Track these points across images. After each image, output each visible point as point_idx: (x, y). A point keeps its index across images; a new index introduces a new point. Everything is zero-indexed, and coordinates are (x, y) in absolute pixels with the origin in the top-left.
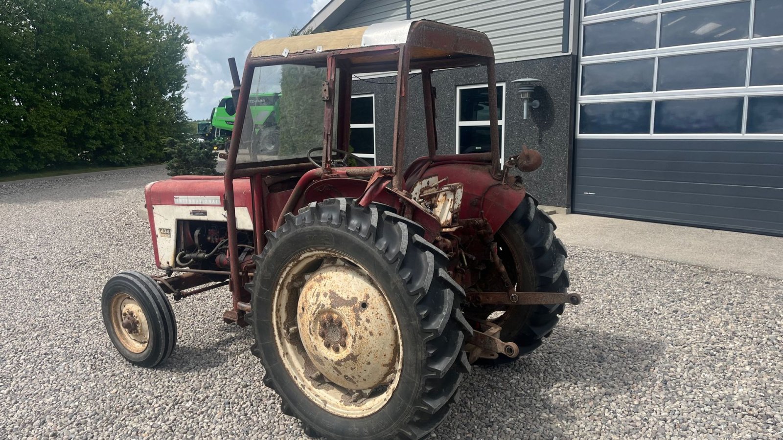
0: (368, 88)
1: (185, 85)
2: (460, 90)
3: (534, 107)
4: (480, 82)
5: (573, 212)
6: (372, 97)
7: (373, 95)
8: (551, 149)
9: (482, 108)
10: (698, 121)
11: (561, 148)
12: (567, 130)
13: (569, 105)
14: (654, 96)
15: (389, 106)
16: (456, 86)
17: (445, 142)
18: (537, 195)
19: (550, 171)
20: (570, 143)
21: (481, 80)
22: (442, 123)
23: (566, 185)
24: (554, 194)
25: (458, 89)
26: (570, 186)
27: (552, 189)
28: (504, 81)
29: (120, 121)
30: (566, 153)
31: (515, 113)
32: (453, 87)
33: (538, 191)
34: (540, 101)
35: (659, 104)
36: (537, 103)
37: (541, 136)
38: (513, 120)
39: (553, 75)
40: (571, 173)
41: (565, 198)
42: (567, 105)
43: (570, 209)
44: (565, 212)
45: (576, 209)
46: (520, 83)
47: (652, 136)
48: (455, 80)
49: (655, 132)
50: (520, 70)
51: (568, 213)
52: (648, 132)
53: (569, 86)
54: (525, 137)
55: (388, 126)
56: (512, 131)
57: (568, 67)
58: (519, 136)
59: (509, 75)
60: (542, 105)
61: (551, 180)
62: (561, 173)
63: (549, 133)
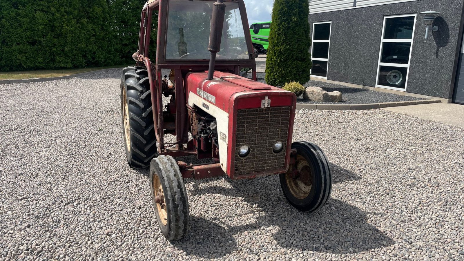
0: (328, 17)
1: (230, 16)
2: (386, 19)
3: (434, 30)
4: (400, 13)
5: (453, 102)
6: (330, 23)
7: (331, 22)
8: (442, 59)
9: (401, 31)
11: (449, 59)
12: (455, 47)
13: (458, 30)
15: (340, 29)
16: (384, 16)
17: (372, 52)
18: (429, 89)
19: (440, 74)
20: (456, 55)
21: (401, 12)
22: (372, 40)
23: (450, 84)
24: (441, 90)
25: (385, 18)
26: (453, 85)
27: (440, 86)
28: (416, 13)
29: (195, 36)
30: (453, 63)
31: (420, 34)
32: (381, 17)
34: (439, 27)
36: (436, 28)
37: (438, 50)
38: (419, 39)
39: (450, 9)
40: (455, 76)
41: (448, 93)
42: (457, 30)
43: (451, 100)
44: (447, 102)
45: (456, 101)
46: (426, 15)
48: (384, 12)
50: (428, 6)
51: (449, 103)
53: (460, 16)
54: (426, 51)
55: (338, 41)
56: (418, 47)
57: (460, 4)
58: (422, 50)
59: (420, 9)
60: (440, 30)
61: (440, 80)
62: (447, 76)
63: (443, 49)
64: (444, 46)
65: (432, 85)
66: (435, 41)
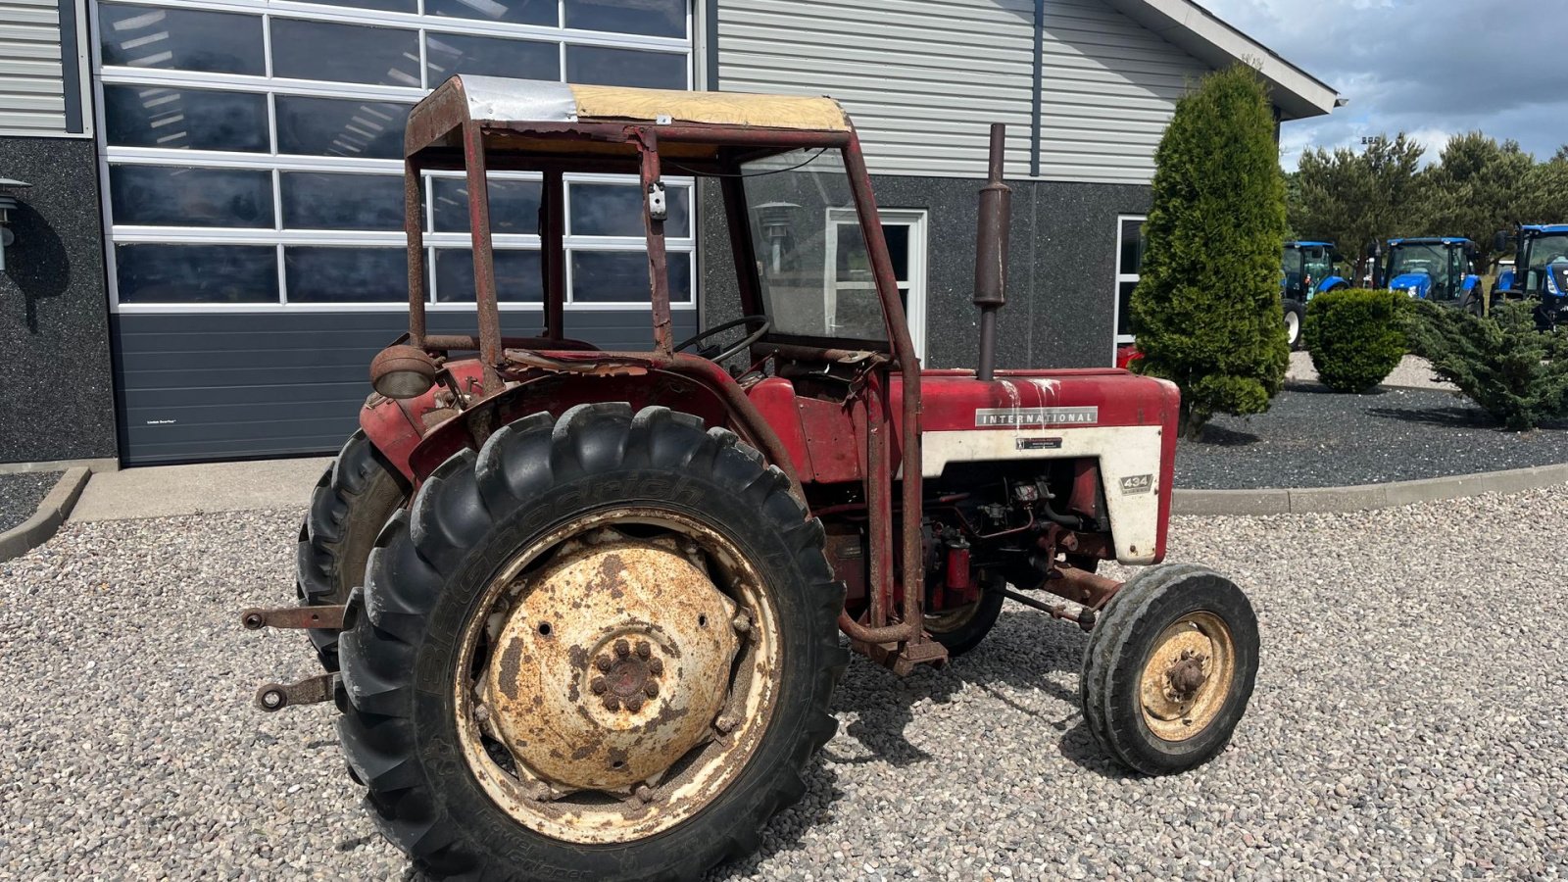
5: (124, 465)
8: (60, 337)
10: (363, 283)
12: (101, 294)
13: (99, 242)
14: (279, 237)
18: (29, 440)
19: (63, 384)
20: (101, 322)
23: (113, 410)
24: (82, 433)
27: (72, 421)
33: (33, 430)
34: (15, 231)
35: (291, 251)
36: (8, 234)
37: (31, 308)
39: (47, 175)
41: (111, 438)
42: (93, 243)
44: (116, 467)
45: (133, 458)
47: (284, 306)
49: (291, 298)
51: (121, 468)
52: (276, 299)
53: (93, 202)
57: (86, 163)
60: (22, 241)
61: (68, 403)
62: (96, 385)
63: (50, 302)
64: (58, 294)
65: (39, 424)
66: (13, 279)
